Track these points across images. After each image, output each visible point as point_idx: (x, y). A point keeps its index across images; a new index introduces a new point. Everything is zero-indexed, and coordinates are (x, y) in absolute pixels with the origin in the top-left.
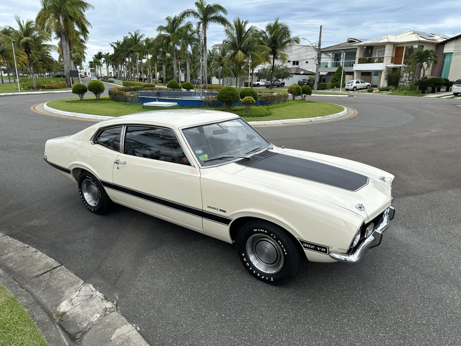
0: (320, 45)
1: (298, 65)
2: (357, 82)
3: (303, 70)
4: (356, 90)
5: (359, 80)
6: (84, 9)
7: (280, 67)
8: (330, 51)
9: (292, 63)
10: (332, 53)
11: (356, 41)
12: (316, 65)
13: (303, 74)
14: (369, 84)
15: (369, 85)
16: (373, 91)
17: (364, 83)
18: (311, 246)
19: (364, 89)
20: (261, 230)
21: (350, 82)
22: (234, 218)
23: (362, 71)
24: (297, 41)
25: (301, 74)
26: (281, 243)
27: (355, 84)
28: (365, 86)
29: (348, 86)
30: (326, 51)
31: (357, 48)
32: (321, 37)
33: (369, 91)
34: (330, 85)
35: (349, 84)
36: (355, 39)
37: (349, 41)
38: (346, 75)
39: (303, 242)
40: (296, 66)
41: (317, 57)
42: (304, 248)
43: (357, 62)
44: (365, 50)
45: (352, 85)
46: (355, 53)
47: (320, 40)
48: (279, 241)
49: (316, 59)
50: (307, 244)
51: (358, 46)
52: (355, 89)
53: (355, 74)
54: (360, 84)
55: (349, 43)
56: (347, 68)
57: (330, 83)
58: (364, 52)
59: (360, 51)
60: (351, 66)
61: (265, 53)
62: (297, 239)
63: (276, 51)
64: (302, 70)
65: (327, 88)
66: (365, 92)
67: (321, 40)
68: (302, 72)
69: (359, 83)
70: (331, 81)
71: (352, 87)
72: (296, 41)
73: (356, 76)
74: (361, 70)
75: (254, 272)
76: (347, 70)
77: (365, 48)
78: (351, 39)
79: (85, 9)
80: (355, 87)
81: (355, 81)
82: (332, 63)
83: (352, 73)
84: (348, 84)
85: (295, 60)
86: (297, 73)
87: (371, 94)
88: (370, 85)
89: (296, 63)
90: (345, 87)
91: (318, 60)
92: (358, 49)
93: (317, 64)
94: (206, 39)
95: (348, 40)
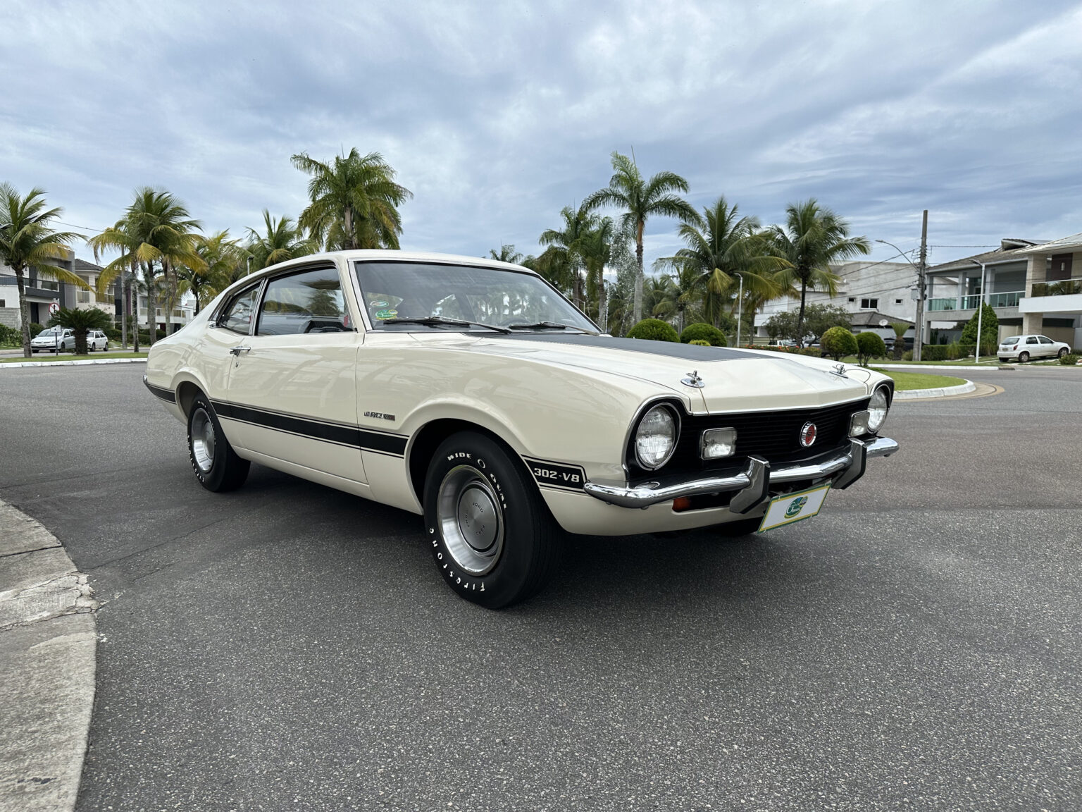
0: (923, 255)
1: (876, 307)
2: (1031, 341)
3: (888, 316)
4: (1029, 361)
5: (1037, 336)
6: (396, 200)
7: (825, 310)
8: (954, 272)
9: (859, 303)
10: (961, 276)
11: (1025, 244)
12: (916, 303)
13: (887, 327)
14: (1065, 345)
15: (1065, 349)
16: (1076, 361)
17: (1052, 343)
18: (550, 474)
19: (1051, 358)
20: (460, 454)
21: (1011, 341)
22: (410, 433)
23: (1045, 316)
24: (863, 247)
25: (882, 327)
26: (495, 480)
27: (1023, 346)
28: (1055, 352)
29: (1005, 350)
30: (944, 273)
31: (1026, 261)
32: (925, 236)
33: (1063, 363)
34: (956, 350)
35: (1008, 346)
36: (1023, 241)
37: (1006, 245)
38: (999, 326)
39: (533, 465)
40: (869, 310)
41: (917, 282)
42: (538, 483)
43: (1030, 294)
44: (1050, 266)
45: (1015, 348)
46: (1024, 273)
47: (924, 245)
48: (492, 476)
49: (915, 287)
50: (542, 466)
51: (1030, 254)
52: (1024, 358)
53: (1026, 324)
54: (1040, 345)
55: (1005, 252)
56: (1004, 310)
57: (956, 346)
58: (1048, 270)
59: (1034, 267)
60: (1014, 305)
61: (782, 275)
62: (522, 457)
63: (809, 270)
64: (885, 317)
65: (949, 356)
66: (1055, 365)
67: (927, 244)
68: (884, 323)
69: (1037, 343)
70: (961, 341)
71: (1016, 353)
72: (859, 246)
73: (1029, 328)
74: (1041, 314)
75: (451, 576)
76: (1005, 315)
77: (1050, 259)
78: (1013, 240)
79: (398, 201)
80: (1027, 353)
81: (1024, 339)
82: (963, 299)
83: (1017, 322)
84: (1004, 346)
85: (870, 297)
86: (869, 324)
87: (1069, 368)
88: (1069, 348)
89: (870, 303)
90: (998, 352)
91: (919, 290)
92: (1029, 263)
93: (919, 298)
94: (642, 250)
95: (1003, 243)
